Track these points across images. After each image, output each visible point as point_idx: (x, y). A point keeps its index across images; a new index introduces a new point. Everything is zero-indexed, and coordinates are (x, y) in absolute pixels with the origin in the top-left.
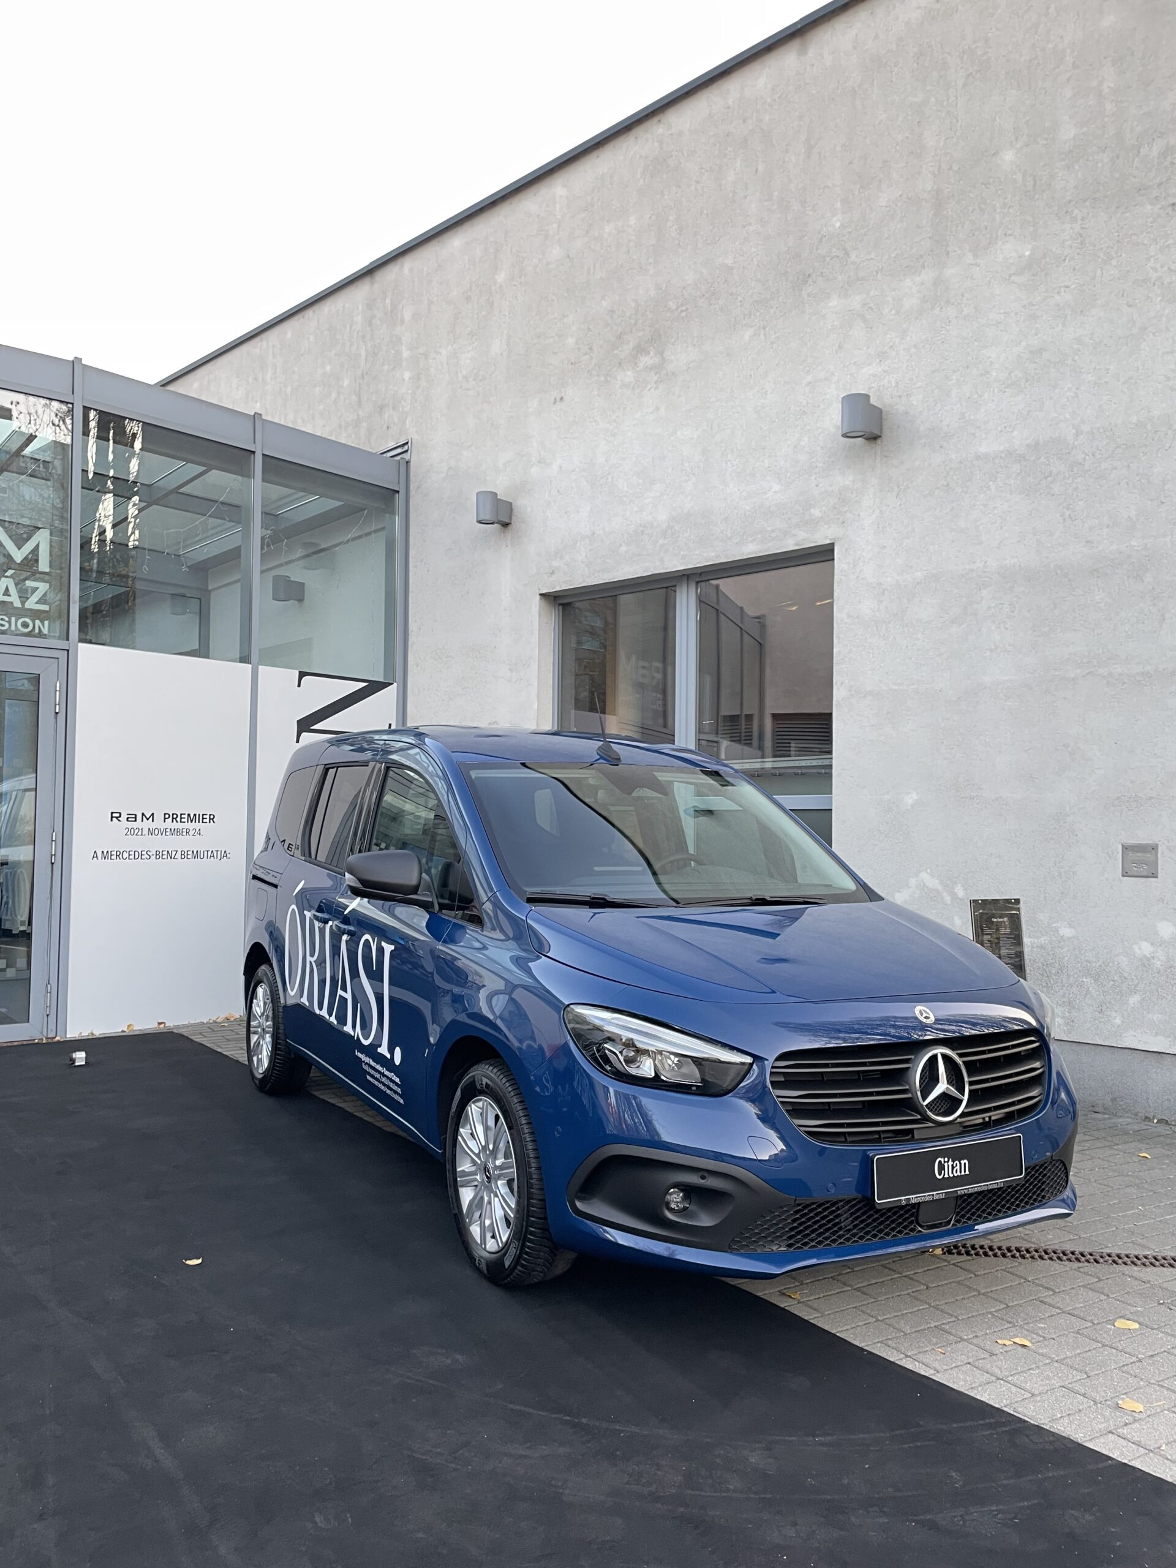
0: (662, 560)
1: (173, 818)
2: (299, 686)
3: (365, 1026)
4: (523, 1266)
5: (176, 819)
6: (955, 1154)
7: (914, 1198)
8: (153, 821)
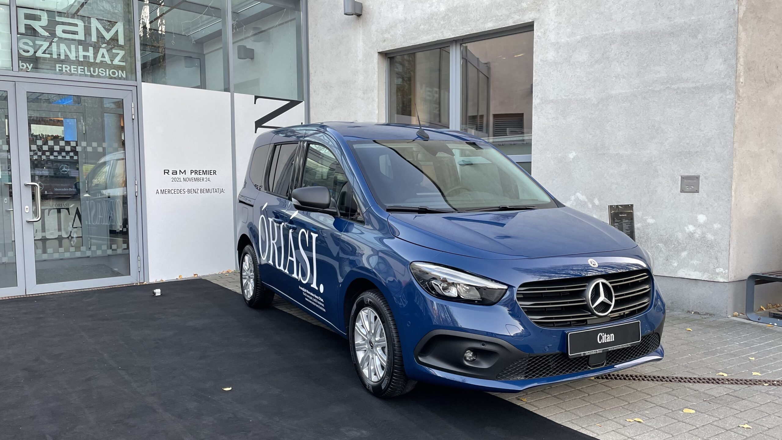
0: (442, 32)
1: (195, 173)
2: (255, 103)
3: (304, 275)
4: (391, 388)
5: (197, 173)
6: (608, 331)
7: (587, 353)
8: (185, 174)
